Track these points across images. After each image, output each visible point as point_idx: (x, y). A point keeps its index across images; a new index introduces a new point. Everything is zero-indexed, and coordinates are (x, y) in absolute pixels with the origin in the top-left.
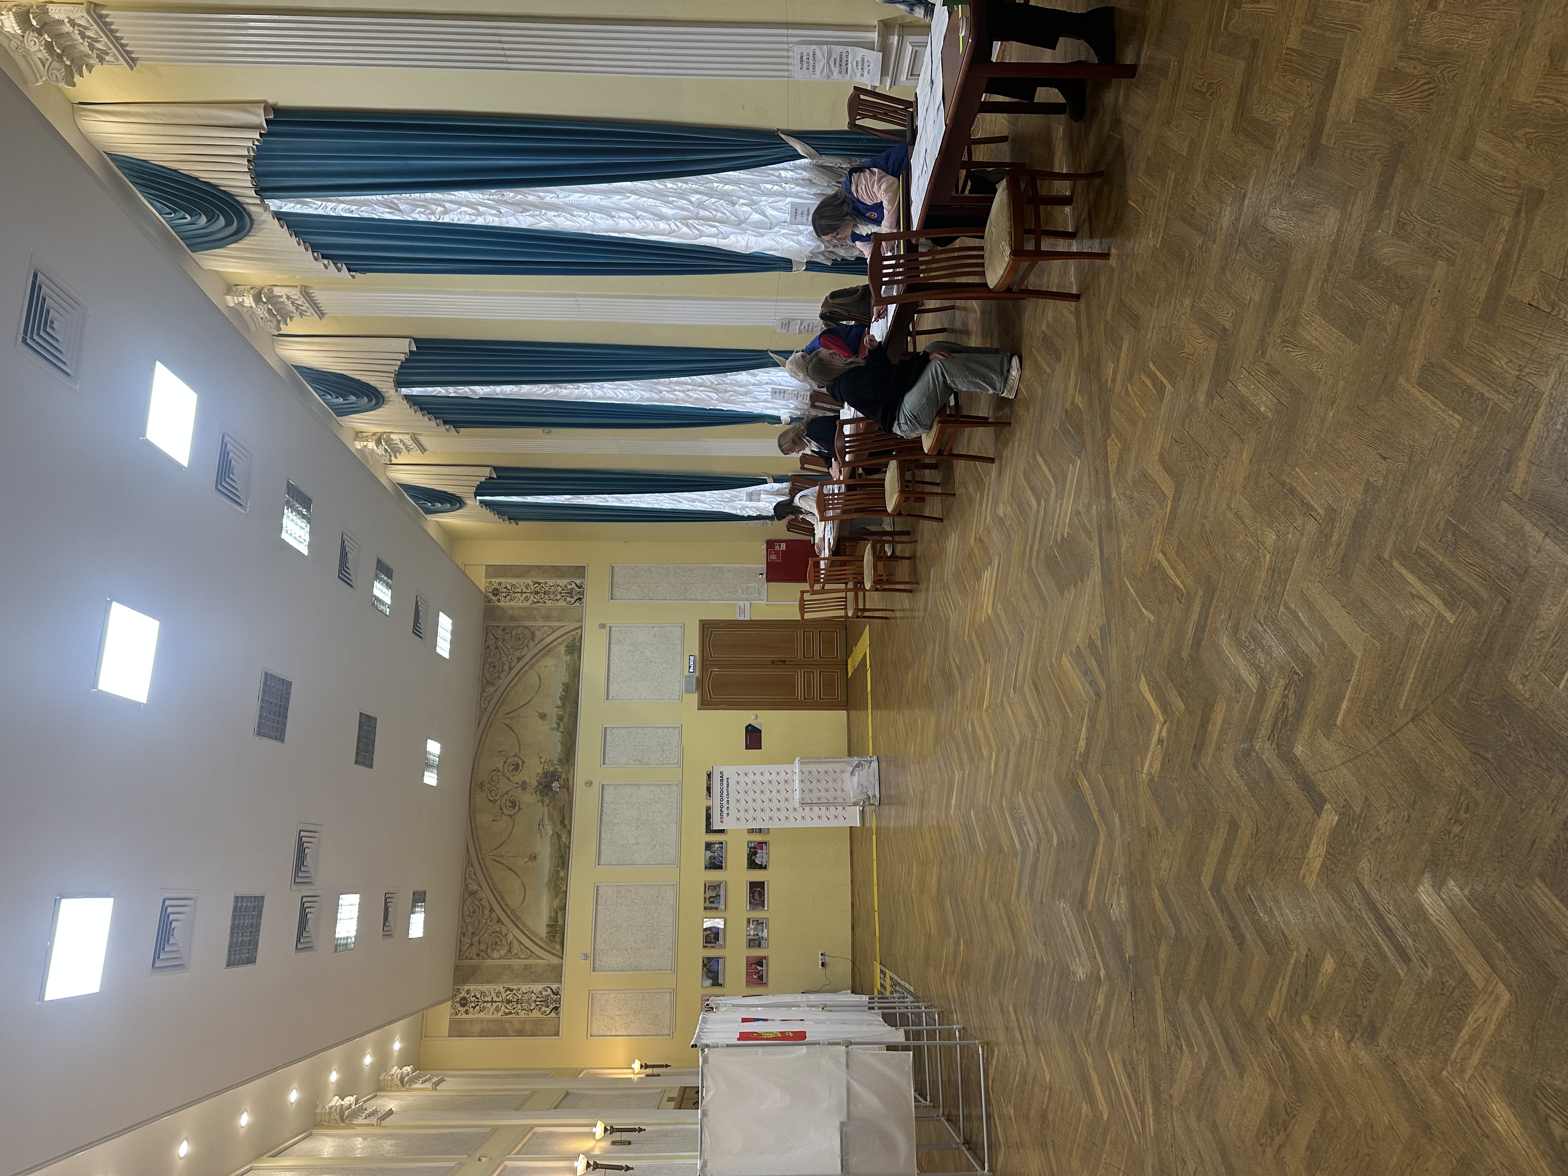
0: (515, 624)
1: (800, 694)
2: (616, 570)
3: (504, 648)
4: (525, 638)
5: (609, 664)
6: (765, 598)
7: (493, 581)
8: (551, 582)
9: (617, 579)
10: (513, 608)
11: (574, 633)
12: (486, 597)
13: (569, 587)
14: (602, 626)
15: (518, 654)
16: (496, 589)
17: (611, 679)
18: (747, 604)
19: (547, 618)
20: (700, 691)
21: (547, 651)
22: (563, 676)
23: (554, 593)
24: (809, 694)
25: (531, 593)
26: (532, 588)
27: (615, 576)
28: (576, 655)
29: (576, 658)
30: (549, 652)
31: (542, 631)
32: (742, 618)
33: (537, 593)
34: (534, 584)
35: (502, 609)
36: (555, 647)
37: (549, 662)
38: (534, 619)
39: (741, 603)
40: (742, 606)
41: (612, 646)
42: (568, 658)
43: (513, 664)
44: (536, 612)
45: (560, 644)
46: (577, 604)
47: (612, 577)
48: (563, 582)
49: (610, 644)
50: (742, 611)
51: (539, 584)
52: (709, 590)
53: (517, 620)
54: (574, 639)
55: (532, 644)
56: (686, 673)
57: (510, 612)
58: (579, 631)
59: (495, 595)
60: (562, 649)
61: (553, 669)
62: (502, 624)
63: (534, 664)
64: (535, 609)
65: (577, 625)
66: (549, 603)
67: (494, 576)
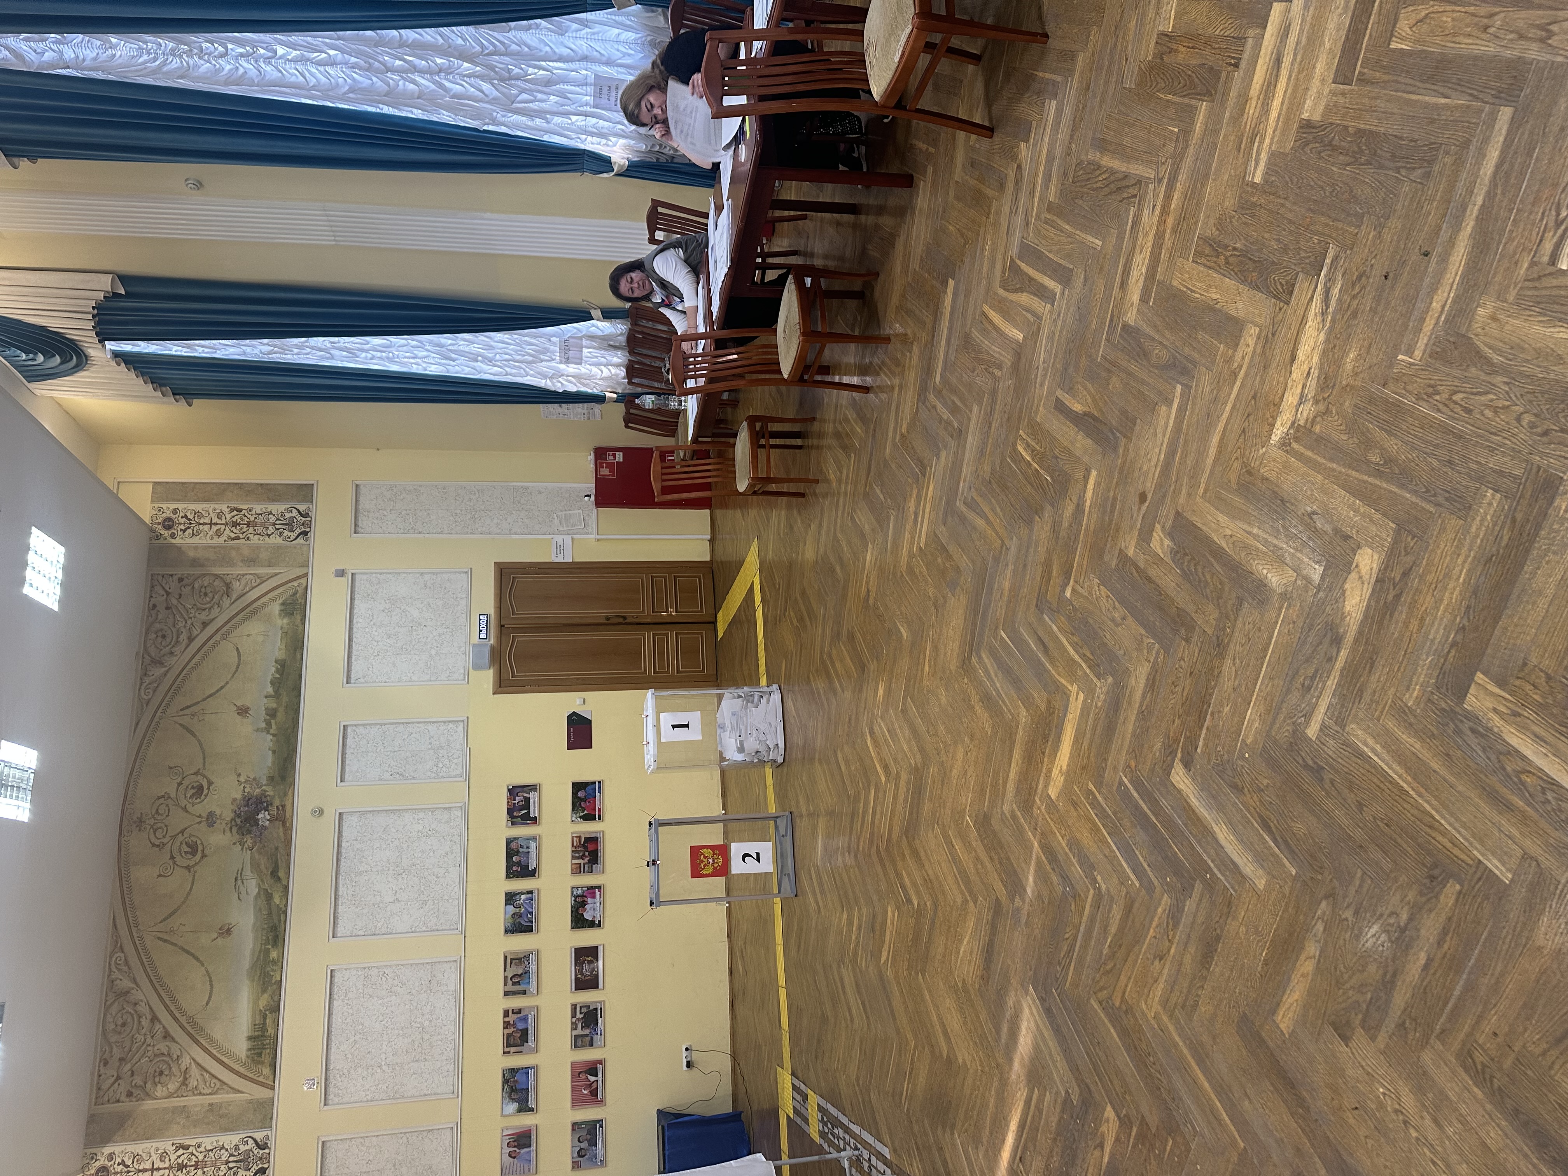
0: (197, 571)
1: (647, 665)
2: (363, 490)
3: (180, 607)
4: (215, 592)
5: (351, 629)
6: (595, 531)
7: (164, 506)
8: (258, 508)
9: (364, 503)
10: (196, 548)
11: (295, 584)
12: (152, 531)
13: (287, 515)
14: (341, 573)
15: (203, 616)
16: (169, 519)
17: (355, 652)
18: (568, 539)
19: (251, 561)
20: (497, 666)
21: (251, 611)
22: (277, 649)
23: (263, 525)
24: (662, 666)
25: (226, 524)
26: (228, 516)
27: (361, 499)
28: (299, 617)
29: (298, 621)
30: (255, 612)
31: (243, 582)
32: (560, 559)
33: (235, 524)
34: (232, 511)
35: (179, 548)
36: (264, 605)
37: (254, 629)
38: (231, 563)
39: (559, 538)
40: (560, 543)
41: (356, 602)
42: (285, 621)
43: (195, 633)
44: (233, 553)
45: (273, 600)
46: (300, 540)
47: (357, 501)
48: (277, 508)
49: (352, 599)
50: (560, 548)
51: (240, 511)
52: (509, 520)
53: (203, 566)
54: (295, 594)
55: (226, 602)
56: (475, 640)
57: (191, 554)
58: (303, 581)
59: (169, 528)
60: (276, 608)
61: (261, 638)
62: (179, 572)
63: (229, 632)
64: (232, 548)
65: (300, 571)
66: (255, 539)
67: (167, 500)
